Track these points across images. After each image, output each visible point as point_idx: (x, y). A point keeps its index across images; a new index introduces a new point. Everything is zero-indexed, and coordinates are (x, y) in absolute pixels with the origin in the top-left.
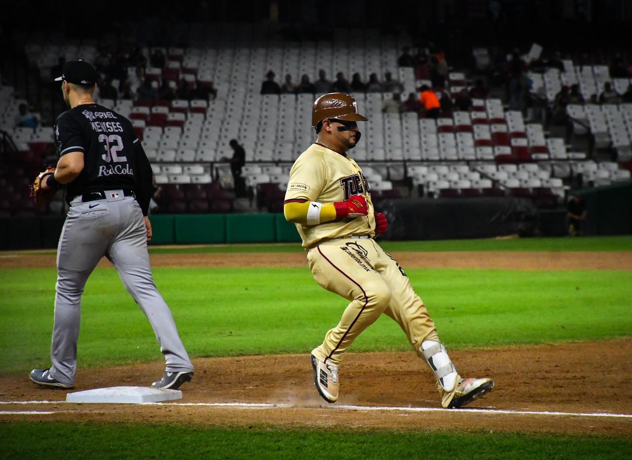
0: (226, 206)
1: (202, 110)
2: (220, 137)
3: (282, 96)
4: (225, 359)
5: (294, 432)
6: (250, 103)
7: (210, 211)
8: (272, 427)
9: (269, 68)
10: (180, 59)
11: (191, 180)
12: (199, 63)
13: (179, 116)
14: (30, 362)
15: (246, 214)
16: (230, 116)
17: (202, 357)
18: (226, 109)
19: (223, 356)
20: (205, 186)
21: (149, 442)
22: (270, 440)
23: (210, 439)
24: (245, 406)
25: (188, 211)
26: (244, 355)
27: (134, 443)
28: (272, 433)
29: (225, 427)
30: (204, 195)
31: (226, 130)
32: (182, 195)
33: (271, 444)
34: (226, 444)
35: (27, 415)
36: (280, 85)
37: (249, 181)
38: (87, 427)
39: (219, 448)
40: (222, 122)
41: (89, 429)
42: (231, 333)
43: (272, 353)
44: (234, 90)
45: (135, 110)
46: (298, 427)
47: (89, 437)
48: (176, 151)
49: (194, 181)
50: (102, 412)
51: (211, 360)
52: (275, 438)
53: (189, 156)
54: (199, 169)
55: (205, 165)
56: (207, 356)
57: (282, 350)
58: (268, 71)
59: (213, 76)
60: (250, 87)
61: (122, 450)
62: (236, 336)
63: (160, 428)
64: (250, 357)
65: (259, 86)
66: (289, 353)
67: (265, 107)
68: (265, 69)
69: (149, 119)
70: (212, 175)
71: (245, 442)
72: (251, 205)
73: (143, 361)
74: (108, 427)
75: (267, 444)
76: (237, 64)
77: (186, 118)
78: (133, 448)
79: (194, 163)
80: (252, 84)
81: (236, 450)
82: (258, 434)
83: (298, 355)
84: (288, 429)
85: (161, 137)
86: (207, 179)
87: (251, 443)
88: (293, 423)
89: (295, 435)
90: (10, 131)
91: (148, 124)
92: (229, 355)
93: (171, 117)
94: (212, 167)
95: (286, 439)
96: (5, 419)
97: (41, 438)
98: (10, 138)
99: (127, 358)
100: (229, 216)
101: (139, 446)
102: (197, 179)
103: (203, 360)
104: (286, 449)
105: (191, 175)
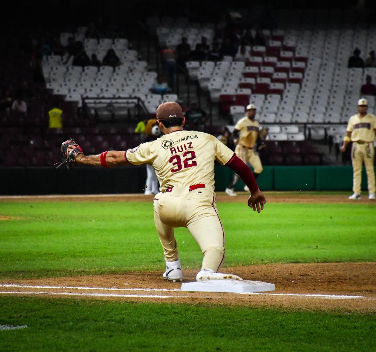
0: (317, 159)
1: (298, 81)
2: (312, 103)
3: (365, 69)
4: (311, 265)
5: (367, 315)
6: (338, 75)
7: (303, 163)
8: (350, 311)
9: (356, 46)
10: (281, 39)
11: (288, 137)
12: (297, 42)
13: (279, 86)
14: (154, 263)
15: (332, 166)
16: (321, 86)
17: (292, 263)
18: (318, 80)
19: (310, 263)
20: (299, 143)
21: (247, 319)
22: (347, 321)
23: (298, 319)
24: (327, 297)
25: (284, 163)
26: (327, 262)
27: (235, 320)
28: (350, 316)
29: (310, 311)
30: (298, 150)
31: (318, 97)
32: (280, 150)
33: (348, 324)
34: (311, 322)
35: (150, 298)
36: (364, 60)
37: (336, 139)
38: (197, 307)
39: (304, 326)
40: (315, 91)
41: (199, 309)
42: (317, 247)
43: (351, 261)
44: (326, 65)
45: (243, 81)
46: (372, 312)
47: (199, 315)
48: (276, 114)
49: (291, 139)
50: (209, 297)
51: (300, 265)
52: (352, 320)
53: (287, 118)
54: (294, 129)
55: (300, 125)
56: (297, 262)
57: (359, 258)
58: (354, 49)
59: (308, 53)
60: (339, 62)
61: (226, 325)
62: (321, 249)
63: (256, 310)
64: (332, 264)
65: (346, 60)
66: (365, 261)
67: (351, 78)
68: (352, 47)
69: (254, 88)
70: (305, 134)
71: (327, 322)
72: (337, 159)
73: (244, 265)
74: (214, 308)
75: (345, 324)
76: (329, 43)
77: (285, 87)
78: (235, 324)
79: (291, 123)
80: (341, 59)
81: (319, 328)
82: (338, 316)
83: (373, 263)
84: (363, 314)
85: (264, 102)
86: (301, 137)
87: (332, 323)
88: (367, 309)
89: (369, 318)
90: (143, 98)
91: (254, 92)
92: (315, 261)
93: (272, 86)
94: (305, 128)
95: (361, 321)
96: (133, 300)
97: (161, 314)
98: (143, 103)
99: (231, 262)
100: (318, 167)
101: (239, 322)
102: (292, 137)
103: (293, 265)
104: (361, 328)
105: (288, 134)
